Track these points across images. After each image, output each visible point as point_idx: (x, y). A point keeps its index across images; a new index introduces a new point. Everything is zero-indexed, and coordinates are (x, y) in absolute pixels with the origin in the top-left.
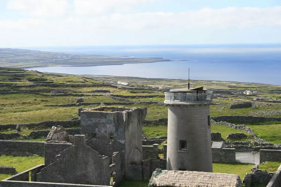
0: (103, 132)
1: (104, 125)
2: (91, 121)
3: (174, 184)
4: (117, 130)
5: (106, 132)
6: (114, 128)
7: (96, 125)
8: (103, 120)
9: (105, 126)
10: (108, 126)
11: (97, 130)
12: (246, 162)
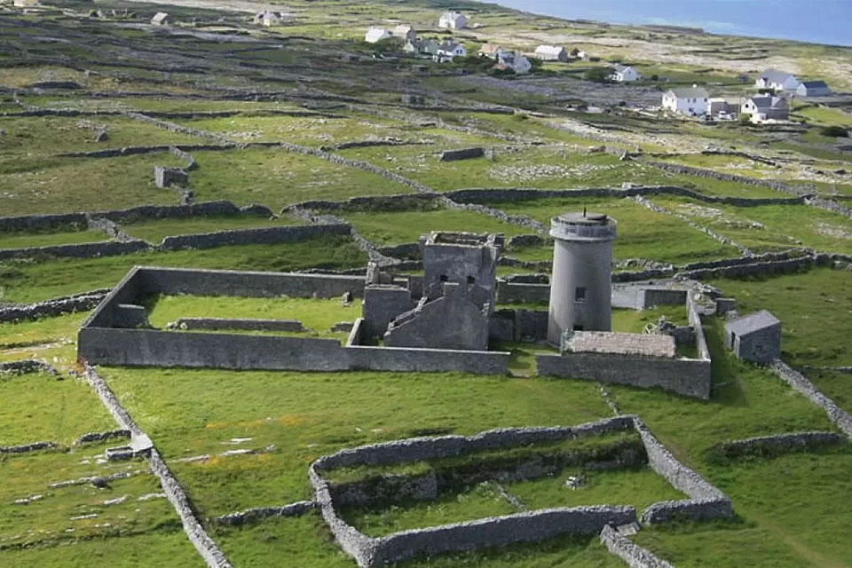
0: (458, 273)
1: (461, 264)
2: (440, 257)
3: (595, 349)
4: (480, 271)
5: (463, 273)
6: (476, 268)
7: (448, 264)
8: (461, 258)
9: (461, 266)
10: (466, 265)
11: (449, 270)
12: (624, 306)
